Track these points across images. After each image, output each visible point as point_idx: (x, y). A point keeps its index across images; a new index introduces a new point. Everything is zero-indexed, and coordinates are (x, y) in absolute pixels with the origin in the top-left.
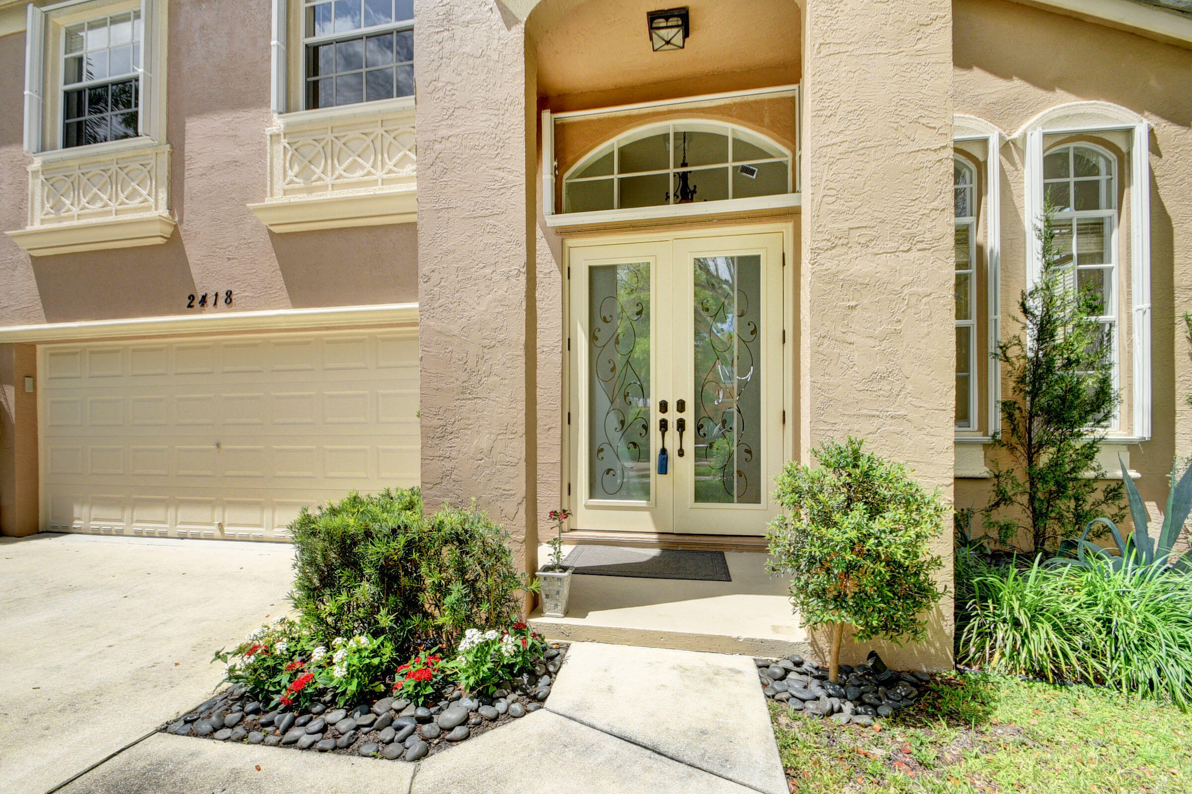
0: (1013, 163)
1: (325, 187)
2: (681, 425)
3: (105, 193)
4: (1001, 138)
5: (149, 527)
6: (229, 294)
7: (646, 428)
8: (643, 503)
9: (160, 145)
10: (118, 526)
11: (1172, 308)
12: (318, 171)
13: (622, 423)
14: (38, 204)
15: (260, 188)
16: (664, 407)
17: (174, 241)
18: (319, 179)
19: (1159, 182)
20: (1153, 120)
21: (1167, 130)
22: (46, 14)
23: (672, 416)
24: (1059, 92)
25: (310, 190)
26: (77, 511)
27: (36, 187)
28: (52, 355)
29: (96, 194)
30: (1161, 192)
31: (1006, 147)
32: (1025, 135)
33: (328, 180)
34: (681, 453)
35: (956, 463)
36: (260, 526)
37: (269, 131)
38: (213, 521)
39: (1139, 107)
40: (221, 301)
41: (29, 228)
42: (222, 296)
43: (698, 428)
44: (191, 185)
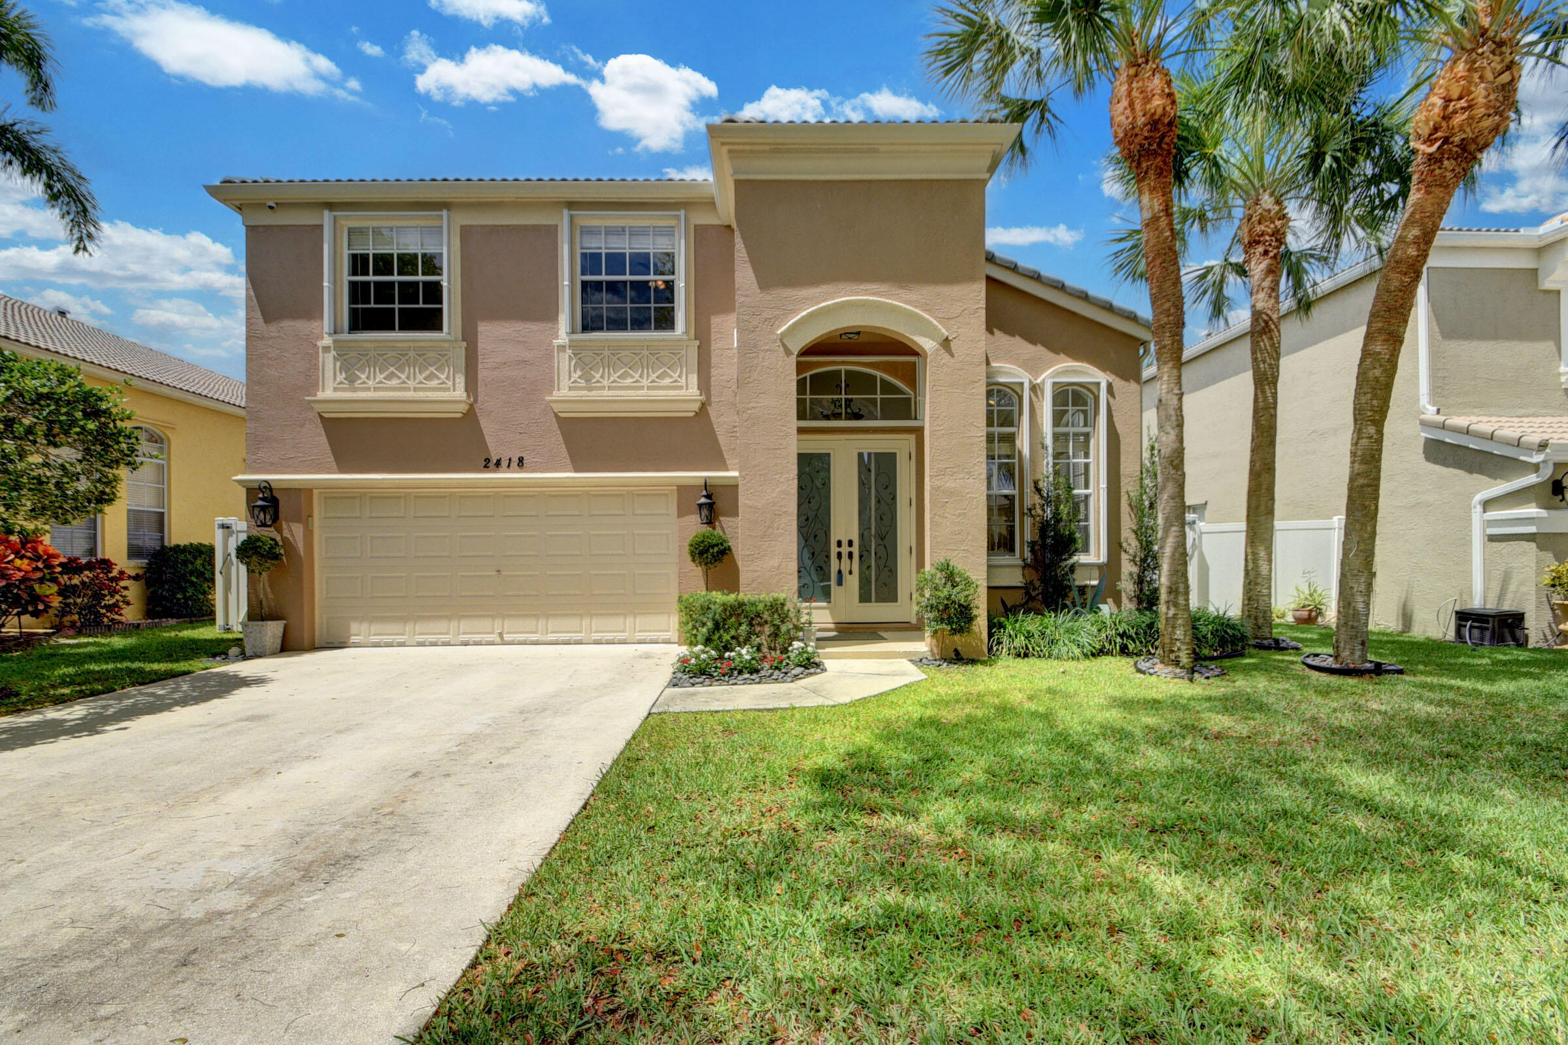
0: (1037, 396)
1: (603, 388)
2: (850, 555)
3: (403, 372)
4: (1030, 382)
5: (432, 638)
6: (521, 460)
7: (828, 557)
8: (824, 604)
9: (456, 341)
10: (400, 638)
11: (1119, 487)
12: (598, 376)
13: (813, 554)
14: (329, 373)
15: (550, 384)
16: (839, 544)
17: (470, 415)
18: (598, 382)
19: (1114, 414)
20: (1111, 378)
21: (1118, 383)
22: (335, 217)
23: (845, 550)
24: (1062, 356)
25: (590, 389)
26: (354, 627)
27: (328, 362)
28: (326, 498)
29: (393, 373)
30: (1115, 419)
31: (1034, 388)
32: (1044, 380)
33: (605, 383)
34: (851, 573)
35: (988, 578)
36: (535, 632)
37: (556, 342)
38: (493, 628)
39: (1103, 369)
40: (514, 464)
41: (321, 395)
42: (515, 460)
43: (861, 557)
44: (483, 373)
